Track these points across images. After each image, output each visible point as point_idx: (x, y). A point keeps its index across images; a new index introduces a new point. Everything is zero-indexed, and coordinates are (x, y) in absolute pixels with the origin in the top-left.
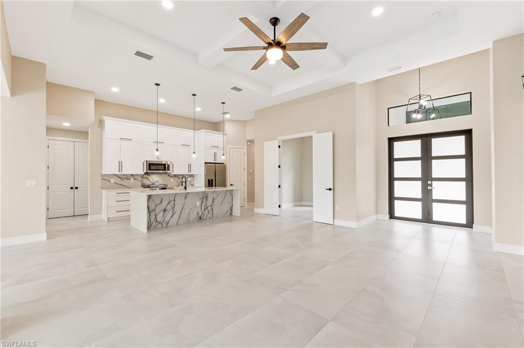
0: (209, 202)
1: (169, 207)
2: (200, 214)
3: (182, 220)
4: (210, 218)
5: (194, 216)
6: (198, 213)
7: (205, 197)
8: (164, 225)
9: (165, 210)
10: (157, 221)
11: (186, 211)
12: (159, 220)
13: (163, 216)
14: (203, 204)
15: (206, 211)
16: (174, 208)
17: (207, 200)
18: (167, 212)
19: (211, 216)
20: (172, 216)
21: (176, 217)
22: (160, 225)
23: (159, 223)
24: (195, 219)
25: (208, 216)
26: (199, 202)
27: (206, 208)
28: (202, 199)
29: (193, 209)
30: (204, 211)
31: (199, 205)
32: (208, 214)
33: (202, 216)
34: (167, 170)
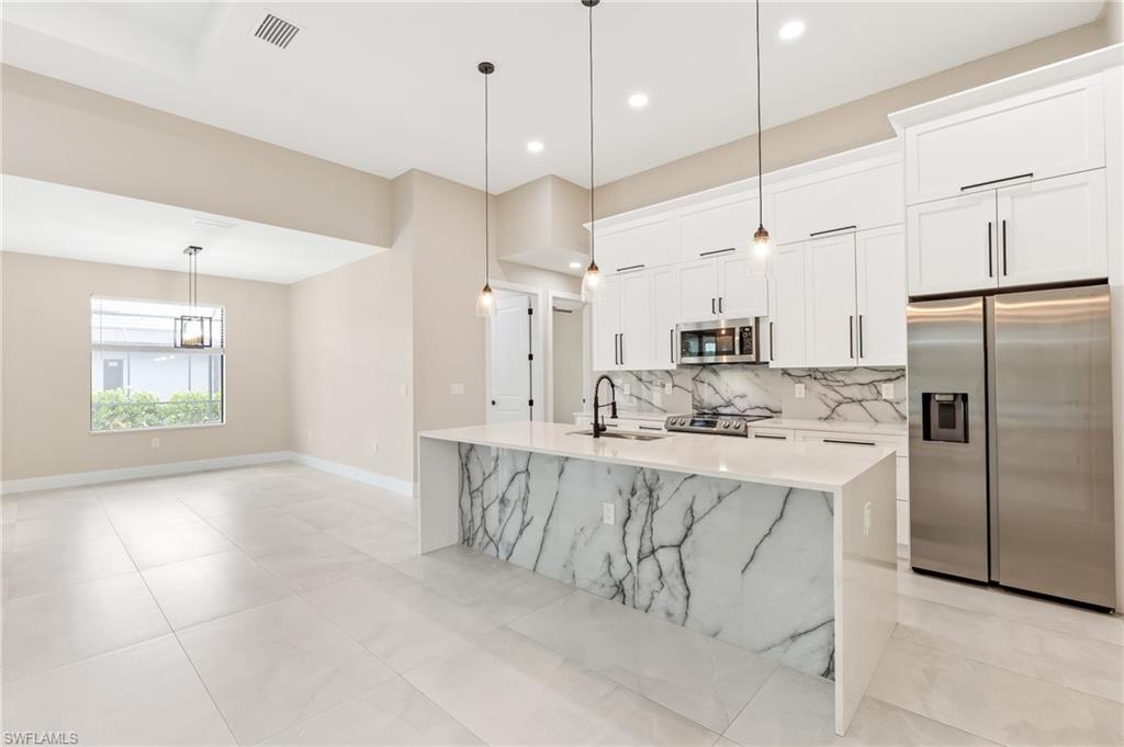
0: (667, 526)
1: (514, 494)
2: (620, 570)
3: (550, 566)
4: (669, 615)
5: (590, 568)
6: (609, 561)
7: (642, 492)
9: (503, 502)
10: (486, 531)
11: (563, 529)
12: (489, 527)
13: (500, 521)
14: (635, 527)
15: (649, 567)
16: (525, 500)
17: (652, 509)
18: (509, 510)
19: (678, 607)
20: (521, 532)
21: (533, 535)
22: (492, 549)
23: (492, 540)
24: (595, 582)
25: (663, 598)
26: (612, 506)
27: (647, 548)
28: (627, 495)
29: (588, 532)
30: (640, 560)
31: (612, 522)
32: (657, 586)
33: (627, 585)
34: (742, 352)
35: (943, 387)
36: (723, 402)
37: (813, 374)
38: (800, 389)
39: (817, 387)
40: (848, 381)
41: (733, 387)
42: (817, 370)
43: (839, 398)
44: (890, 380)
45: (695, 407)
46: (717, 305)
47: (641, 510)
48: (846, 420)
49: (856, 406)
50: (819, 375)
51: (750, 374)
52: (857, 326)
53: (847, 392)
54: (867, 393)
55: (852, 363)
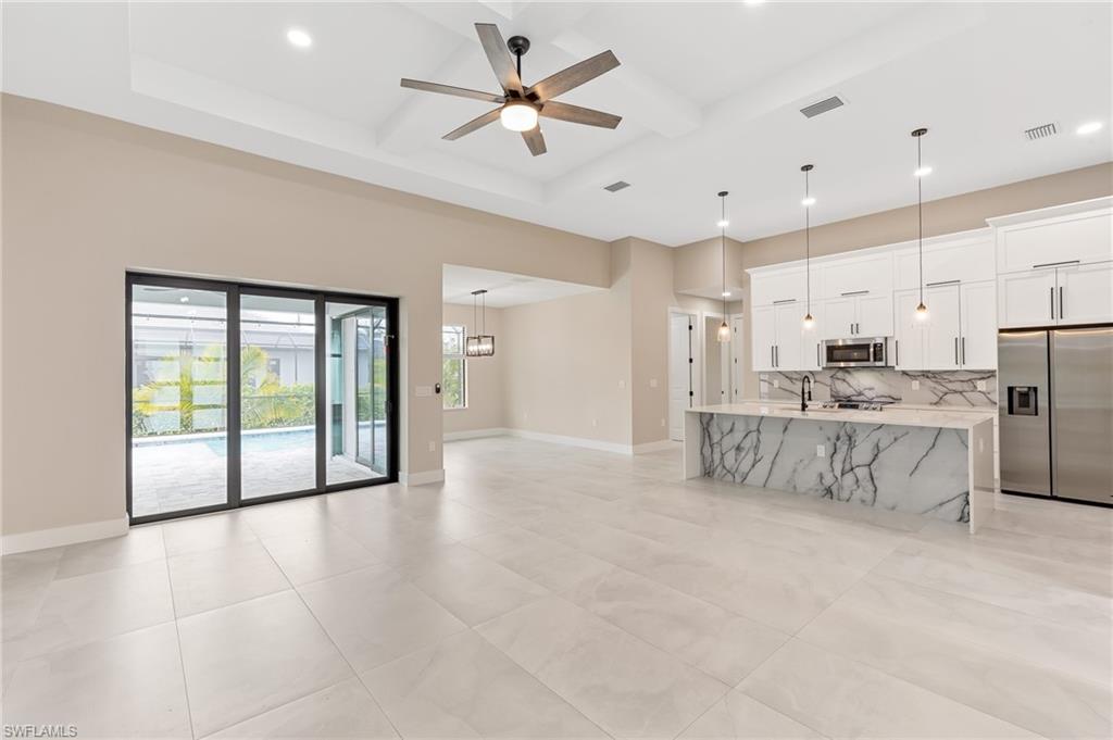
0: (862, 454)
1: (747, 444)
2: (828, 480)
3: (778, 480)
4: (863, 501)
5: (808, 480)
6: (821, 477)
7: (844, 438)
8: (738, 479)
9: (738, 448)
10: (724, 467)
11: (787, 462)
12: (727, 464)
13: (736, 460)
14: (839, 457)
15: (849, 478)
16: (757, 447)
17: (851, 447)
18: (743, 454)
19: (869, 496)
20: (753, 466)
21: (763, 467)
22: (730, 477)
23: (729, 472)
24: (810, 489)
25: (859, 493)
26: (823, 447)
27: (848, 467)
28: (833, 440)
29: (806, 462)
30: (843, 474)
31: (823, 455)
32: (855, 487)
33: (834, 489)
34: (875, 360)
35: (1022, 382)
36: (855, 393)
37: (925, 374)
38: (915, 384)
39: (929, 383)
40: (952, 379)
41: (863, 381)
42: (929, 372)
43: (945, 390)
44: (983, 378)
45: (832, 396)
46: (855, 328)
47: (843, 448)
48: (950, 404)
49: (958, 396)
50: (930, 375)
51: (878, 374)
52: (960, 346)
53: (950, 386)
54: (966, 386)
55: (957, 368)
